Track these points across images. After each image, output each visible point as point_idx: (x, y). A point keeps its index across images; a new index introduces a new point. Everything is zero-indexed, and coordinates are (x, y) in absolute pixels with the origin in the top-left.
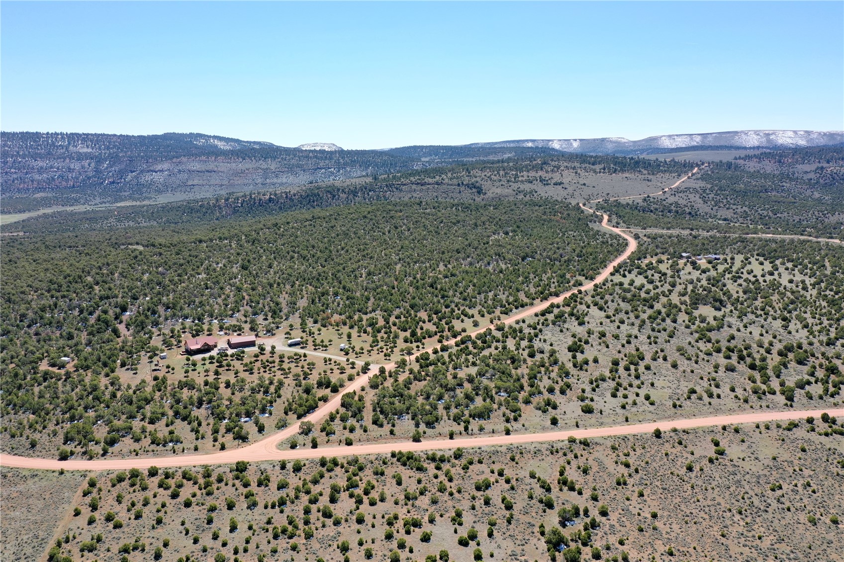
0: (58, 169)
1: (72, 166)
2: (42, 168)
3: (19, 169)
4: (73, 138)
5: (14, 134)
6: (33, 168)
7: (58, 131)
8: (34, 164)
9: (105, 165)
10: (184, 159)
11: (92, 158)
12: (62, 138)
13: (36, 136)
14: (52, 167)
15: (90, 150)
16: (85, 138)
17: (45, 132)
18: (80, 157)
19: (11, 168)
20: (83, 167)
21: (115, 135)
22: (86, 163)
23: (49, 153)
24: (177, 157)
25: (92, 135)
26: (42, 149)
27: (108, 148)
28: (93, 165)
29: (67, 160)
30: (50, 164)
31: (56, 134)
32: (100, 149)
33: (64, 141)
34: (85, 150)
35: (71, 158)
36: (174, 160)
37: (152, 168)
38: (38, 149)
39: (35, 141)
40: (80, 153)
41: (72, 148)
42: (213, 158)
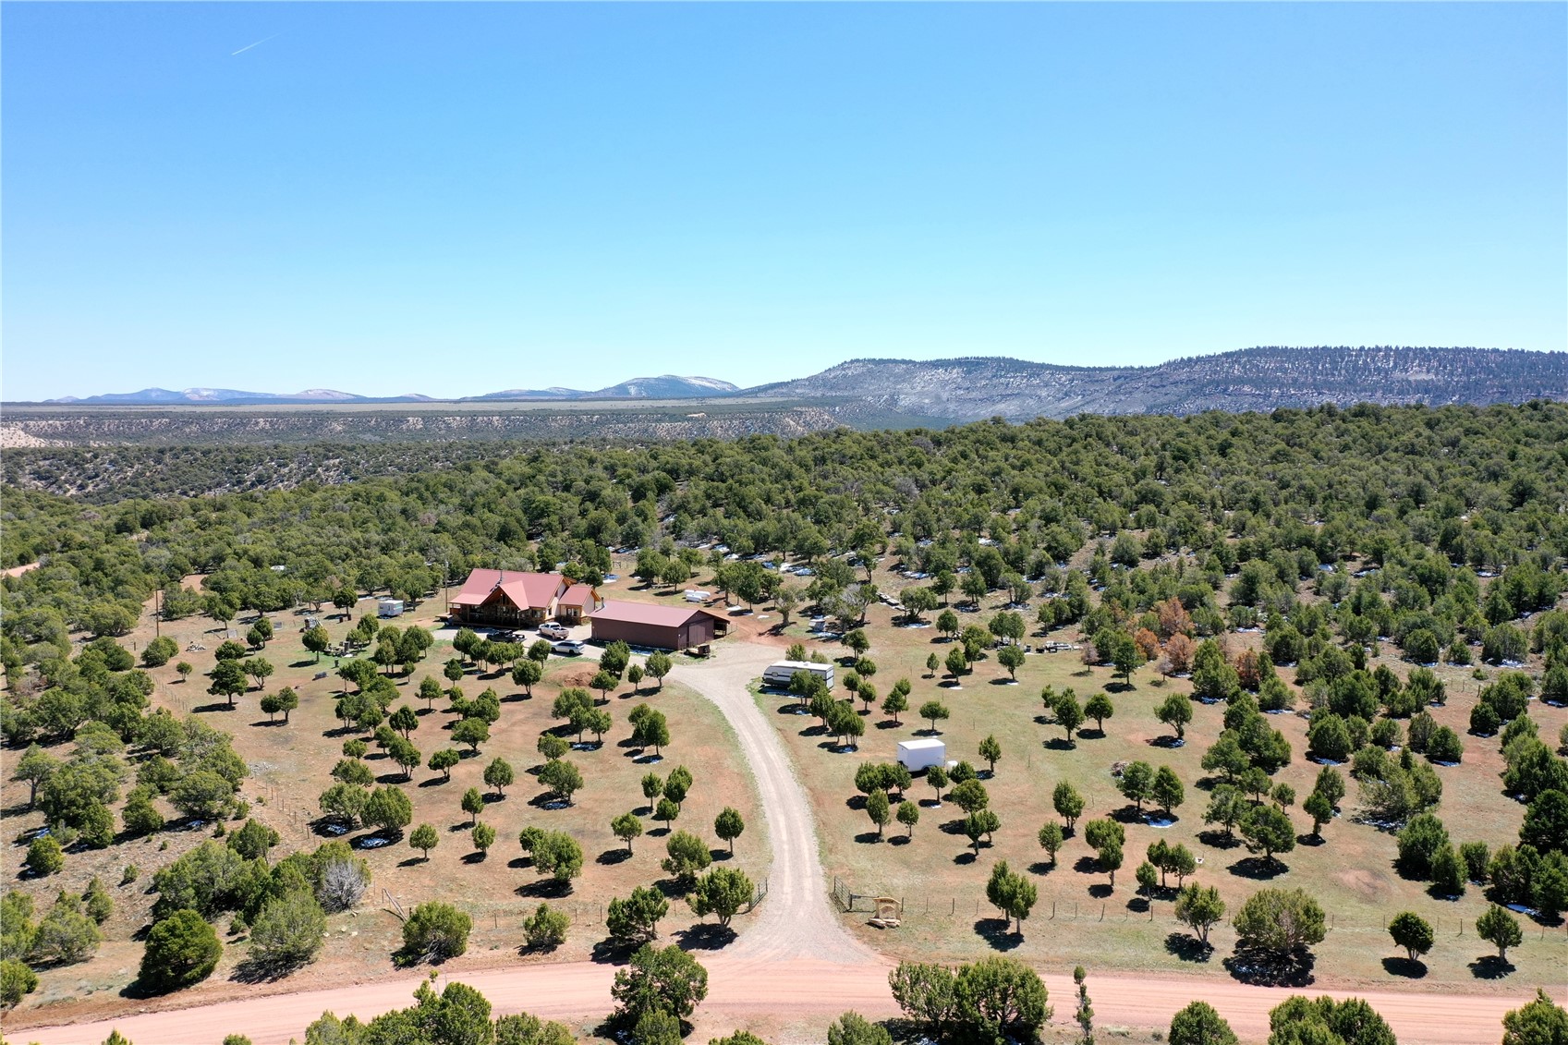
4: (1404, 356)
5: (1303, 351)
7: (1382, 345)
11: (1427, 391)
12: (1387, 356)
13: (1342, 352)
15: (1432, 376)
16: (1428, 355)
17: (1357, 346)
18: (1406, 388)
21: (1495, 351)
23: (1351, 382)
25: (1447, 350)
26: (1340, 374)
27: (1469, 373)
29: (1379, 394)
30: (1343, 401)
31: (1378, 349)
32: (1451, 374)
33: (1388, 361)
34: (1423, 377)
38: (1333, 375)
39: (1333, 362)
40: (1409, 382)
41: (1397, 375)
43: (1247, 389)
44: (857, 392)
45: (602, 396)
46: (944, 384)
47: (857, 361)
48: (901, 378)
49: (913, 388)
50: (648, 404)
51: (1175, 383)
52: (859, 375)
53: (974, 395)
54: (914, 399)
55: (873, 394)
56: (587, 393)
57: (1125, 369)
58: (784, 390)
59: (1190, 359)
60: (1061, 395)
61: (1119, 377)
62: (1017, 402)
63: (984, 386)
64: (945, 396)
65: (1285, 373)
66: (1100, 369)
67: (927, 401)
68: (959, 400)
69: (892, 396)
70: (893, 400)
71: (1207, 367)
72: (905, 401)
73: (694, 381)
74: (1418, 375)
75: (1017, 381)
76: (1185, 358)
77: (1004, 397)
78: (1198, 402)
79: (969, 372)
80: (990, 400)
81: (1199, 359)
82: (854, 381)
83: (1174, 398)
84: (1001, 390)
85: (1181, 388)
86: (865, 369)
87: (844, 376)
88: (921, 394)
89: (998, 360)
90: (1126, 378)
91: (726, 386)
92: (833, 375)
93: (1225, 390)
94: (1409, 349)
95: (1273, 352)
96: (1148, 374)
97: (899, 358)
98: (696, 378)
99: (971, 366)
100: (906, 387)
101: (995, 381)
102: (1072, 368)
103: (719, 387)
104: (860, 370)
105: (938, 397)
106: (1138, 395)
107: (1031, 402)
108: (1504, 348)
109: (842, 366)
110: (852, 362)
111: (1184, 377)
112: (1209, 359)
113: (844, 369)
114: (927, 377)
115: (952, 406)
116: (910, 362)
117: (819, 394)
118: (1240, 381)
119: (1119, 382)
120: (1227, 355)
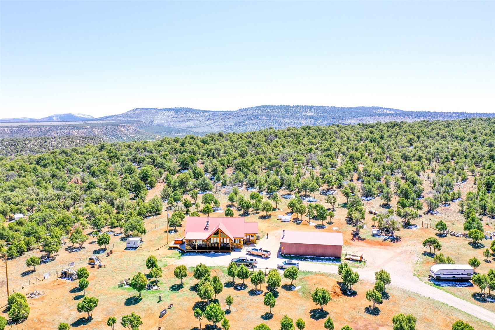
0: (294, 123)
1: (302, 122)
2: (286, 123)
3: (275, 123)
4: (305, 108)
5: (277, 106)
6: (282, 123)
7: (299, 105)
8: (283, 121)
9: (319, 122)
10: (365, 118)
11: (313, 118)
12: (300, 108)
13: (288, 107)
14: (291, 122)
15: (313, 114)
16: (311, 108)
17: (292, 105)
18: (307, 117)
19: (272, 123)
20: (307, 123)
21: (328, 107)
22: (309, 121)
23: (292, 115)
24: (360, 117)
25: (316, 106)
26: (289, 113)
27: (323, 113)
28: (313, 121)
29: (300, 119)
32: (318, 113)
33: (301, 110)
34: (311, 114)
35: (302, 118)
36: (358, 118)
37: (344, 123)
38: (287, 113)
39: (286, 110)
40: (307, 115)
41: (304, 113)
42: (383, 117)
43: (264, 117)
44: (140, 119)
45: (43, 120)
46: (169, 116)
47: (138, 108)
48: (154, 114)
49: (158, 117)
50: (61, 123)
51: (242, 116)
53: (178, 120)
54: (159, 121)
55: (145, 119)
56: (37, 119)
57: (226, 111)
58: (113, 118)
59: (246, 109)
60: (206, 120)
61: (224, 114)
62: (193, 122)
63: (182, 117)
64: (169, 120)
65: (274, 113)
66: (218, 112)
67: (163, 122)
68: (174, 121)
69: (151, 120)
70: (152, 121)
71: (251, 111)
72: (156, 122)
73: (78, 115)
74: (309, 114)
75: (193, 115)
76: (244, 108)
77: (188, 120)
78: (250, 122)
79: (176, 112)
80: (184, 121)
81: (248, 109)
82: (138, 115)
83: (242, 120)
84: (187, 118)
85: (244, 117)
86: (141, 111)
87: (134, 114)
88: (161, 119)
89: (186, 108)
90: (226, 115)
91: (89, 117)
92: (130, 113)
93: (258, 118)
94: (306, 106)
95: (269, 107)
96: (234, 113)
97: (152, 107)
99: (177, 110)
100: (156, 117)
101: (185, 115)
102: (210, 111)
103: (87, 117)
104: (140, 112)
105: (167, 120)
106: (231, 119)
107: (197, 122)
108: (330, 106)
109: (133, 110)
110: (137, 109)
111: (245, 114)
112: (252, 108)
113: (134, 111)
114: (163, 114)
115: (172, 123)
116: (156, 109)
117: (126, 119)
118: (261, 115)
119: (225, 115)
120: (257, 107)
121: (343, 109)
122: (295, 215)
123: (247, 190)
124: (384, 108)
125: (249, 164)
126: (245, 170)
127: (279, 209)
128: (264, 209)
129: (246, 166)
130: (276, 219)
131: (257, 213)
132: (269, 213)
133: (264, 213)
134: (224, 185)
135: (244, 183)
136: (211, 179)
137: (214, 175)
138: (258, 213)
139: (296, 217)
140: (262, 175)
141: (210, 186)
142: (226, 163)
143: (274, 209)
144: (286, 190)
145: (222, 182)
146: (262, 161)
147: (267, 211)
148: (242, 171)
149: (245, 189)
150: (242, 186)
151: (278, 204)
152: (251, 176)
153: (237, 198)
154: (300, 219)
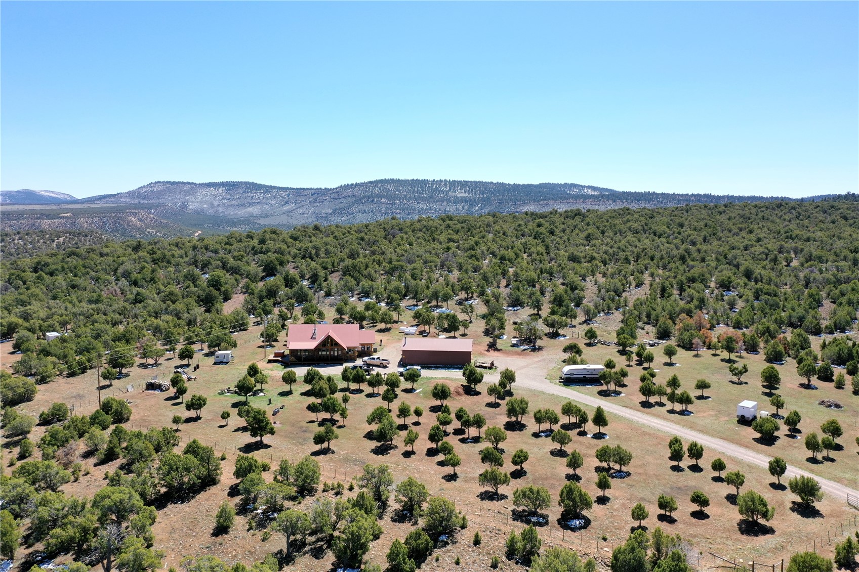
0: (435, 210)
1: (448, 209)
2: (422, 209)
3: (403, 210)
4: (454, 184)
5: (407, 181)
6: (415, 210)
7: (443, 179)
8: (416, 206)
9: (477, 208)
11: (466, 202)
12: (445, 184)
13: (425, 182)
14: (430, 209)
15: (466, 195)
16: (464, 184)
17: (432, 180)
18: (457, 201)
19: (396, 209)
20: (457, 209)
21: (492, 183)
22: (460, 206)
23: (431, 197)
24: (544, 200)
25: (471, 182)
26: (426, 193)
27: (483, 193)
28: (466, 208)
29: (445, 203)
30: (429, 207)
31: (441, 181)
32: (475, 193)
33: (446, 187)
34: (463, 195)
35: (449, 201)
36: (541, 203)
38: (423, 194)
39: (422, 187)
40: (457, 197)
41: (451, 193)
42: (582, 201)
43: (383, 200)
44: (162, 201)
46: (215, 196)
48: (187, 193)
49: (196, 199)
51: (345, 197)
52: (161, 191)
53: (233, 203)
54: (197, 205)
55: (172, 201)
57: (317, 189)
58: (113, 200)
59: (352, 185)
60: (283, 203)
61: (314, 194)
62: (258, 207)
63: (239, 198)
64: (216, 203)
65: (400, 192)
66: (304, 189)
67: (205, 206)
68: (224, 205)
69: (184, 204)
70: (185, 206)
71: (361, 189)
72: (192, 206)
73: (44, 193)
74: (460, 194)
75: (258, 195)
76: (350, 184)
77: (251, 204)
78: (359, 207)
79: (229, 190)
80: (243, 205)
81: (357, 185)
82: (160, 194)
83: (346, 205)
84: (249, 200)
85: (349, 200)
86: (165, 187)
87: (152, 191)
88: (201, 202)
89: (246, 183)
90: (318, 194)
91: (66, 196)
92: (144, 190)
93: (373, 201)
94: (454, 181)
95: (392, 181)
96: (330, 192)
98: (46, 191)
99: (230, 186)
100: (192, 198)
101: (245, 195)
102: (287, 189)
103: (61, 197)
104: (161, 188)
105: (212, 204)
106: (326, 203)
107: (267, 207)
108: (495, 182)
111: (350, 194)
112: (362, 184)
113: (151, 187)
114: (204, 193)
115: (221, 209)
117: (136, 202)
118: (378, 196)
119: (315, 196)
120: (371, 182)
121: (516, 187)
122: (422, 328)
123: (360, 300)
124: (584, 187)
125: (363, 268)
126: (356, 274)
127: (401, 322)
128: (382, 321)
129: (358, 269)
130: (398, 332)
131: (373, 326)
132: (389, 326)
133: (382, 326)
134: (328, 294)
135: (356, 292)
136: (311, 288)
137: (313, 282)
138: (376, 326)
139: (423, 329)
140: (380, 282)
141: (310, 296)
142: (330, 266)
143: (396, 322)
144: (412, 300)
145: (326, 292)
146: (379, 263)
147: (386, 323)
148: (352, 277)
149: (357, 300)
150: (353, 297)
151: (401, 315)
152: (365, 283)
153: (347, 309)
154: (428, 331)
